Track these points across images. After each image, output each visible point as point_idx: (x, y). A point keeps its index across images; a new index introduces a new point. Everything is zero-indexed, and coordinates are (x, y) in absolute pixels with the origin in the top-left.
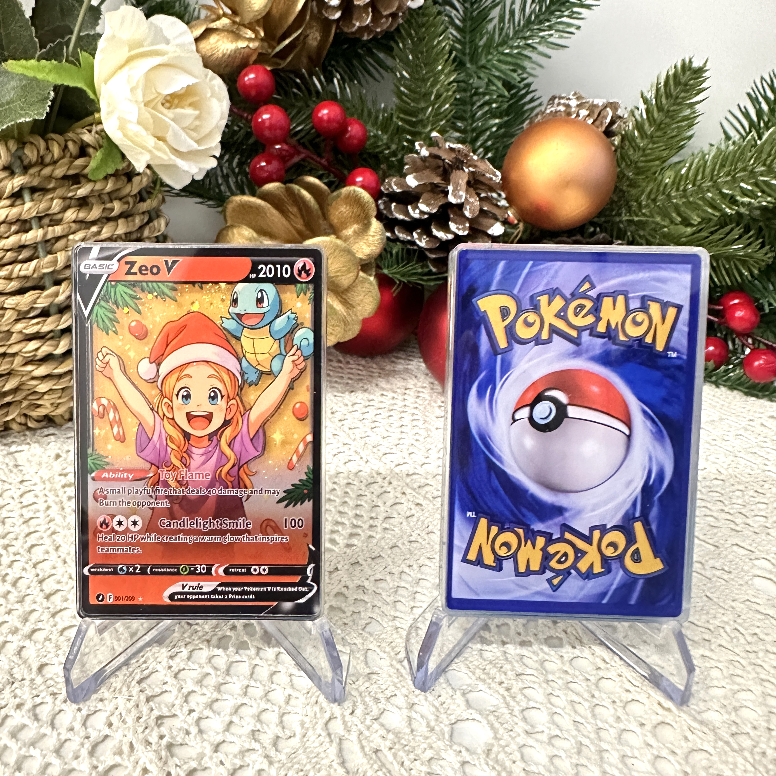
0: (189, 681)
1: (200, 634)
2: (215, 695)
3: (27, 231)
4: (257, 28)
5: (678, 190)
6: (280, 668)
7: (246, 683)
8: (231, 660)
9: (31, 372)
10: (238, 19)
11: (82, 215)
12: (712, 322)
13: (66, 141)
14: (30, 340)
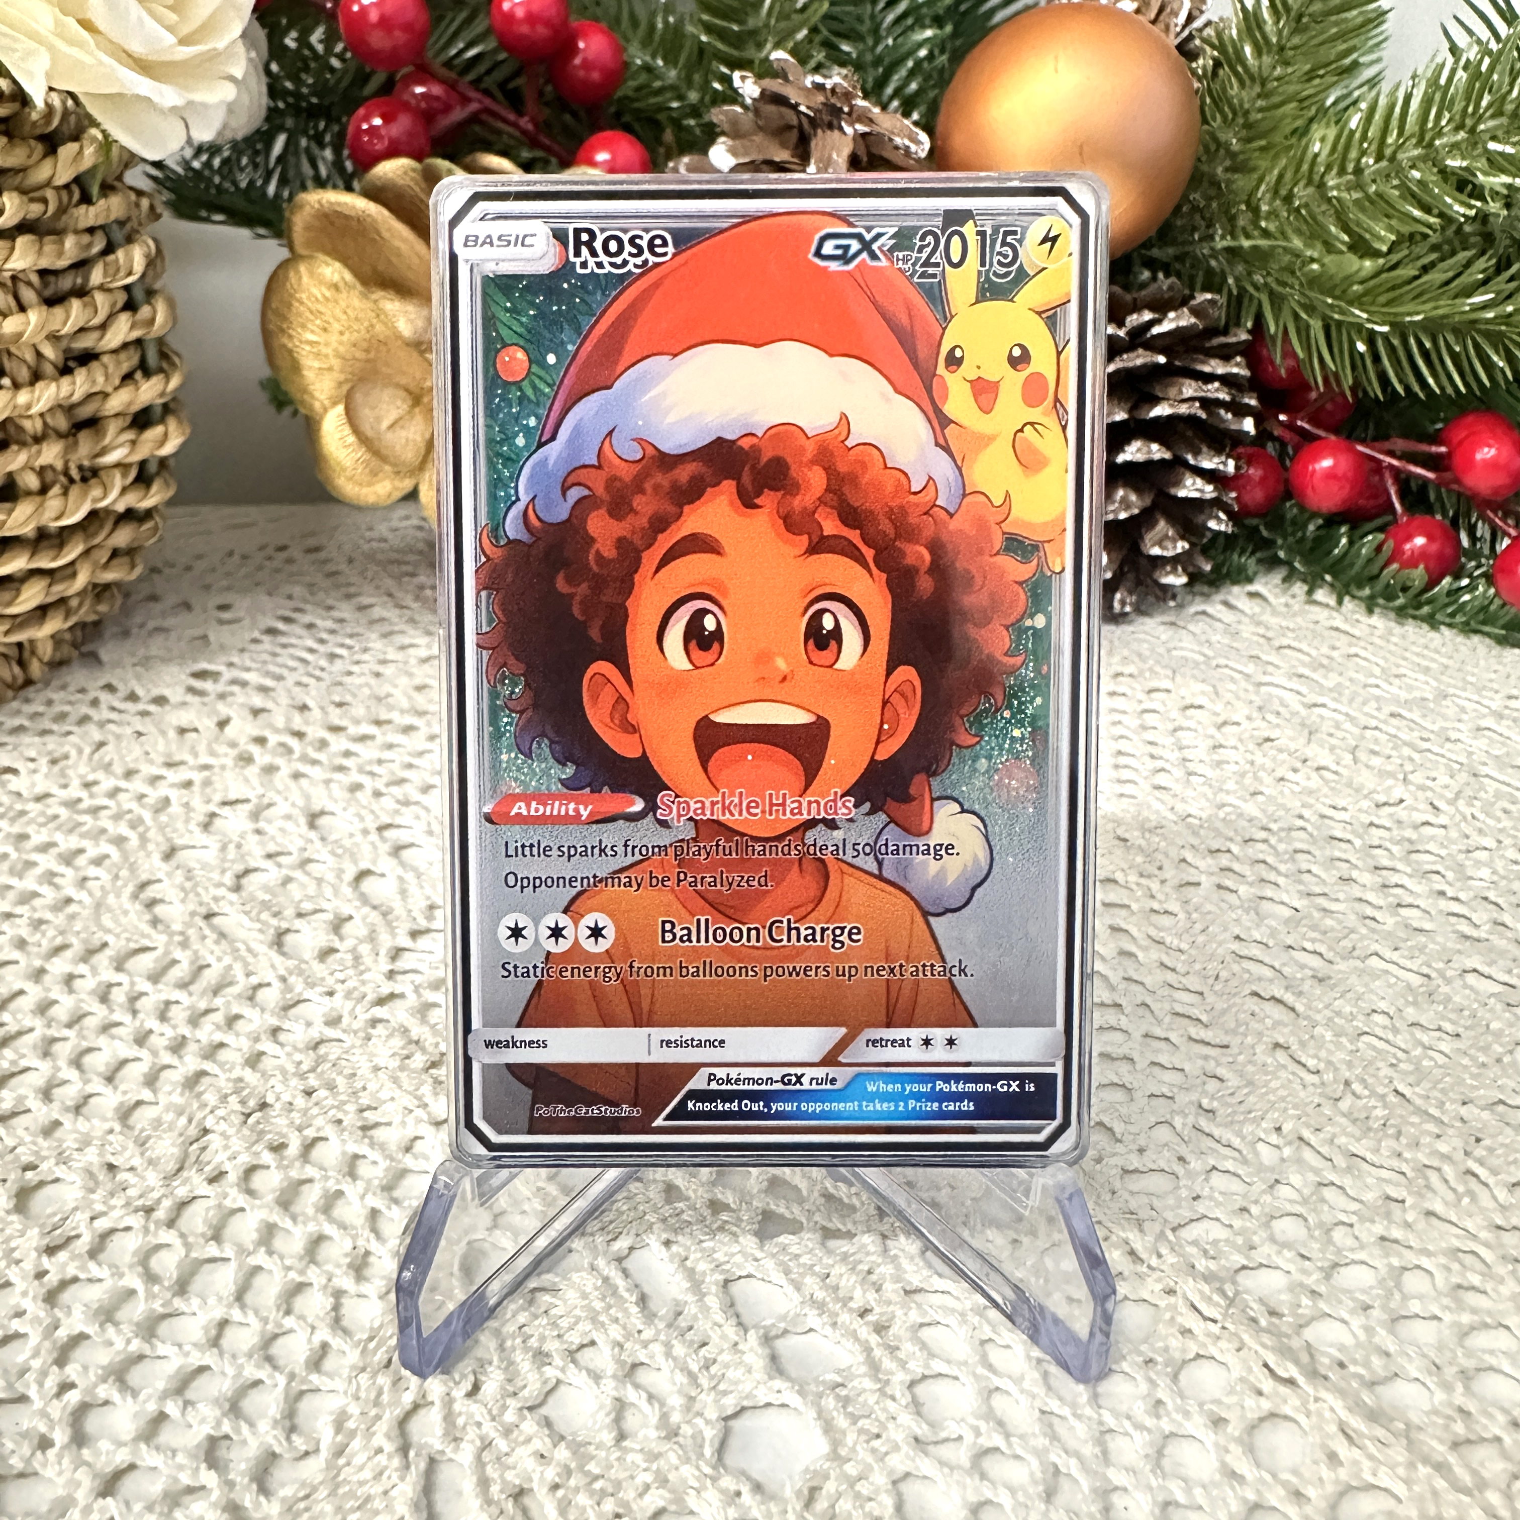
0: (78, 1311)
1: (131, 1192)
2: (136, 1345)
5: (1342, 171)
6: (313, 1275)
7: (218, 1313)
8: (194, 1255)
12: (1425, 483)
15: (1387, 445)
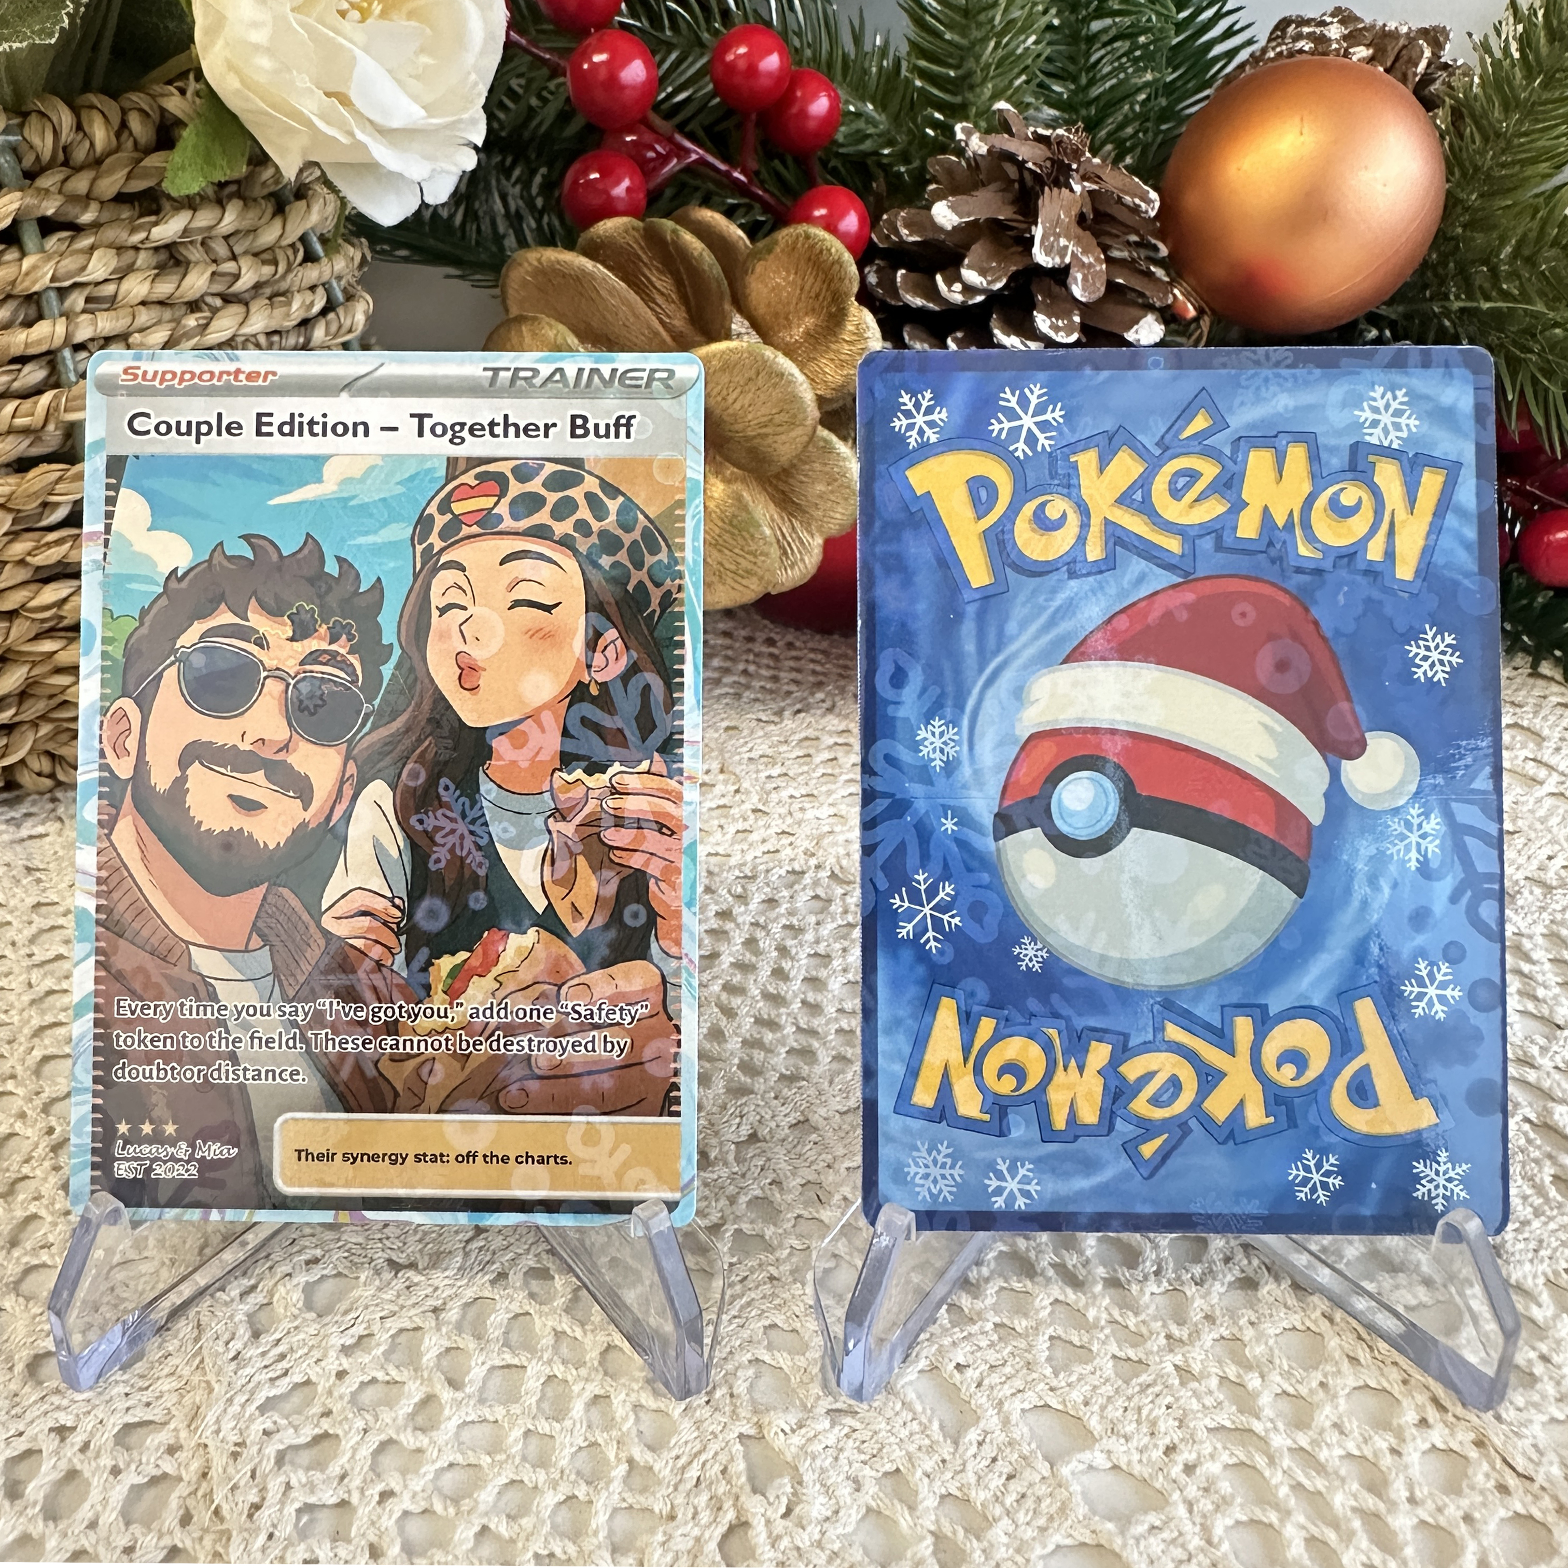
3: (30, 324)
13: (124, 112)
14: (46, 581)
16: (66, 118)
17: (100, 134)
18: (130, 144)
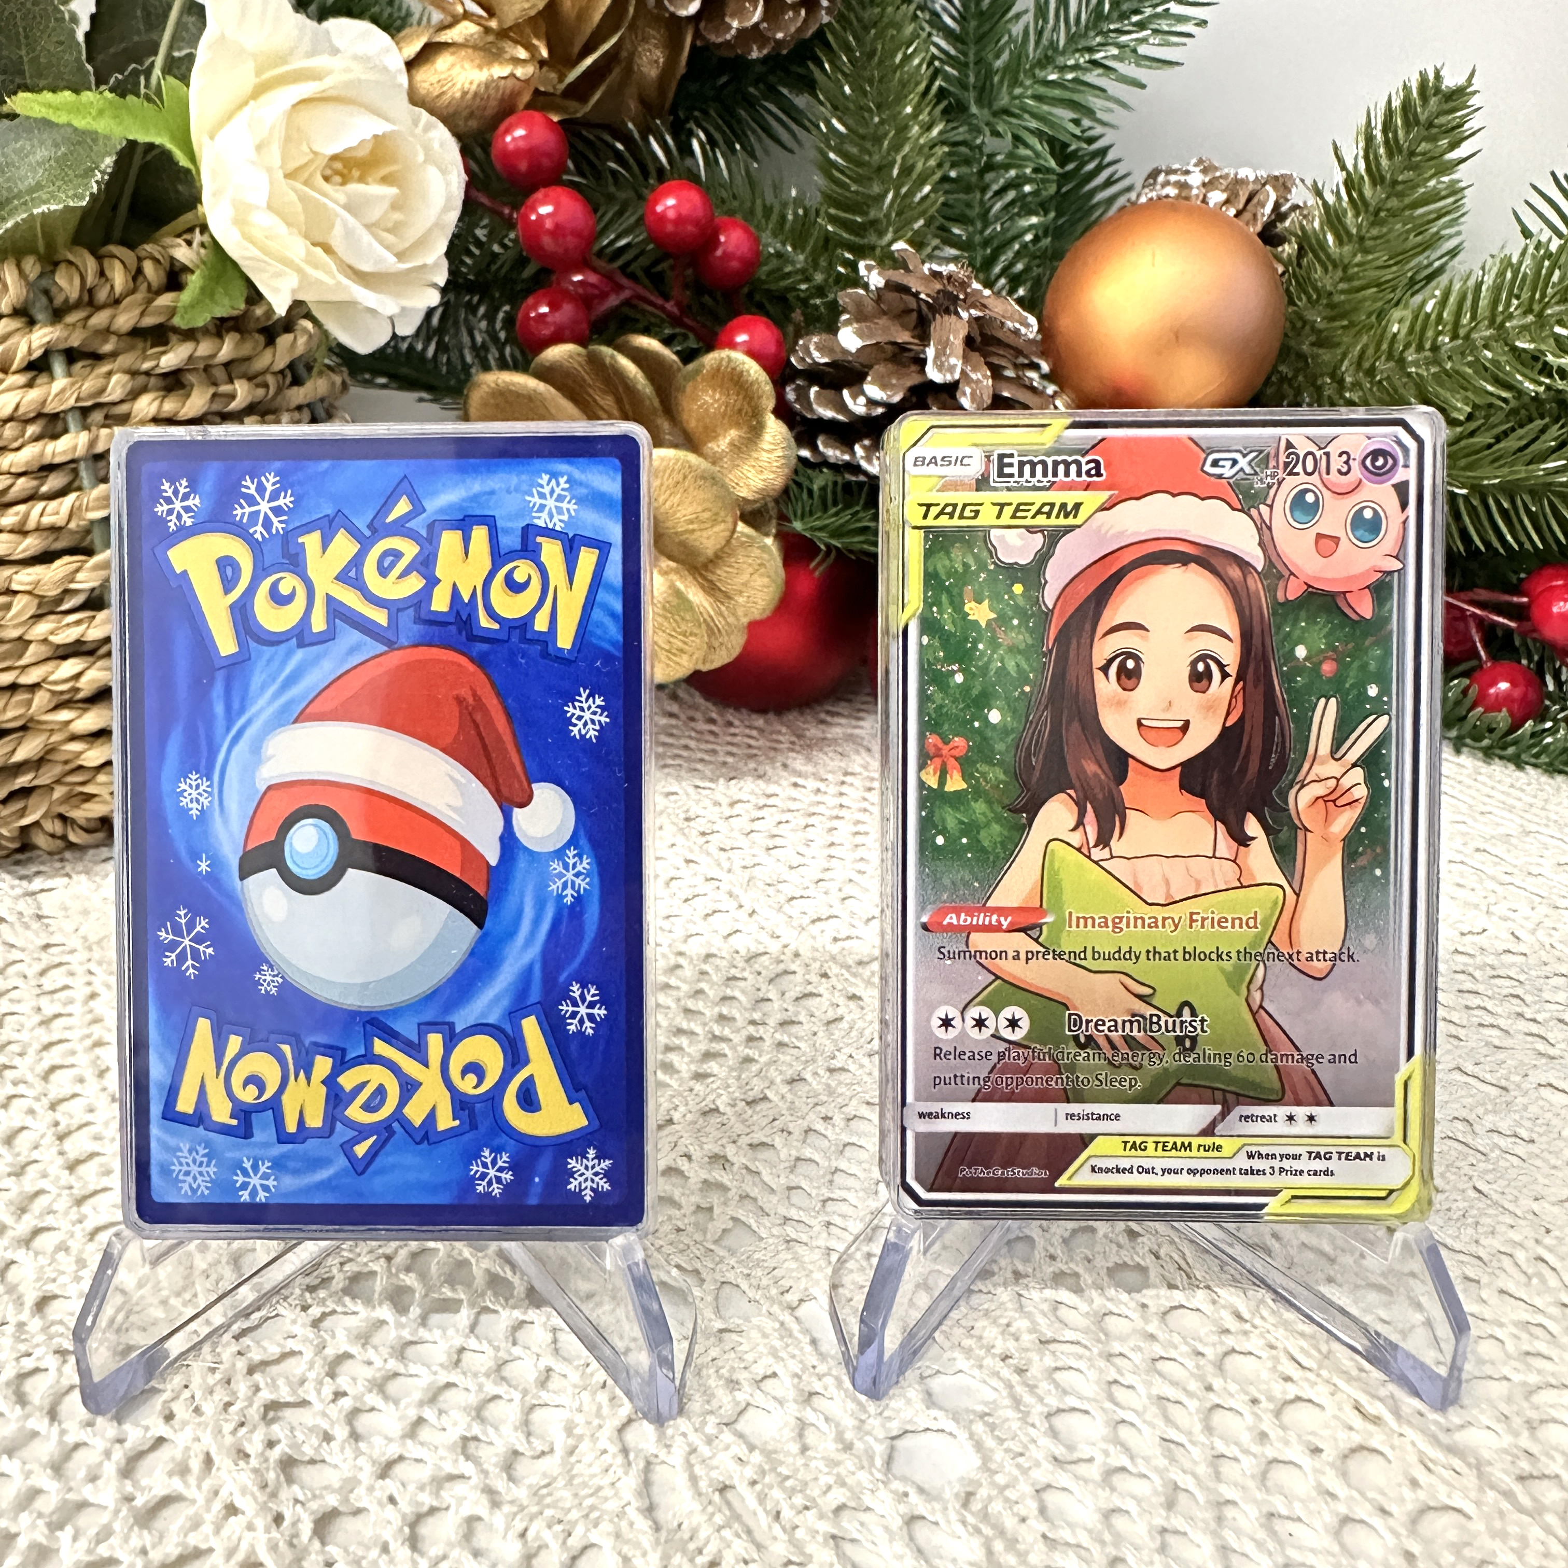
0: (341, 1335)
3: (55, 437)
4: (535, 42)
5: (1420, 348)
7: (459, 1343)
9: (68, 722)
10: (493, 24)
11: (169, 406)
12: (1508, 631)
13: (140, 260)
14: (64, 658)
15: (1471, 595)
16: (91, 264)
17: (119, 278)
18: (144, 287)
